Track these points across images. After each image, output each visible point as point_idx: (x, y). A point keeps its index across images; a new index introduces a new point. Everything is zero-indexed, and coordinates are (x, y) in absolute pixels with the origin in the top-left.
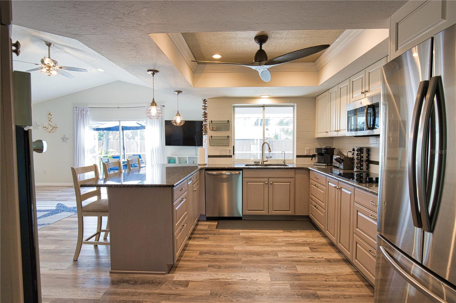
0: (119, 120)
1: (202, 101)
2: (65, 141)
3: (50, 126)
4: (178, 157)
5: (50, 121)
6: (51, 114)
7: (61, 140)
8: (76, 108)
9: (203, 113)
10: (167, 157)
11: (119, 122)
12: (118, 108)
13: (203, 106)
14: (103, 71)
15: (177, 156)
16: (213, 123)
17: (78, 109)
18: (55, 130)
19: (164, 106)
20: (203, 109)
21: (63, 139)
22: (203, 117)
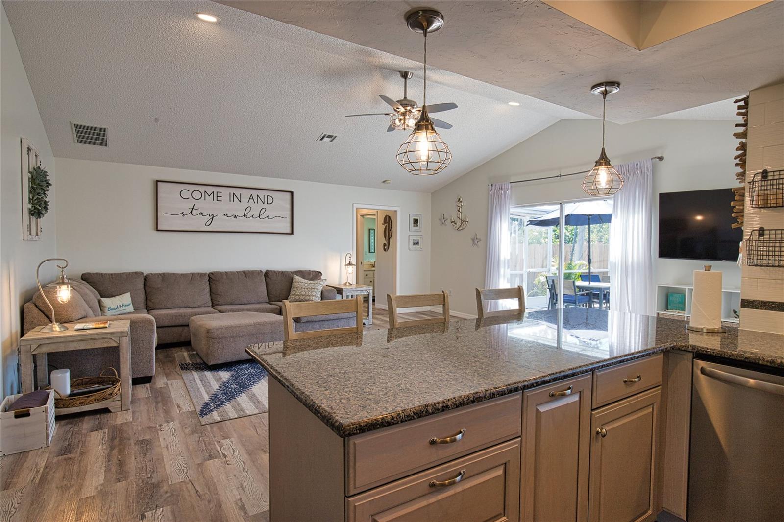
0: (560, 201)
1: (737, 108)
2: (475, 244)
3: (459, 219)
4: (689, 289)
5: (459, 211)
6: (461, 200)
7: (471, 242)
8: (492, 185)
9: (738, 149)
10: (658, 287)
11: (559, 206)
12: (557, 176)
13: (737, 125)
14: (517, 104)
15: (687, 288)
16: (770, 178)
17: (494, 186)
18: (464, 227)
19: (661, 159)
20: (735, 135)
21: (473, 240)
22: (737, 165)
